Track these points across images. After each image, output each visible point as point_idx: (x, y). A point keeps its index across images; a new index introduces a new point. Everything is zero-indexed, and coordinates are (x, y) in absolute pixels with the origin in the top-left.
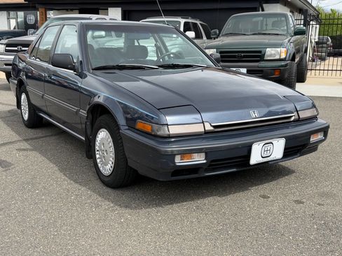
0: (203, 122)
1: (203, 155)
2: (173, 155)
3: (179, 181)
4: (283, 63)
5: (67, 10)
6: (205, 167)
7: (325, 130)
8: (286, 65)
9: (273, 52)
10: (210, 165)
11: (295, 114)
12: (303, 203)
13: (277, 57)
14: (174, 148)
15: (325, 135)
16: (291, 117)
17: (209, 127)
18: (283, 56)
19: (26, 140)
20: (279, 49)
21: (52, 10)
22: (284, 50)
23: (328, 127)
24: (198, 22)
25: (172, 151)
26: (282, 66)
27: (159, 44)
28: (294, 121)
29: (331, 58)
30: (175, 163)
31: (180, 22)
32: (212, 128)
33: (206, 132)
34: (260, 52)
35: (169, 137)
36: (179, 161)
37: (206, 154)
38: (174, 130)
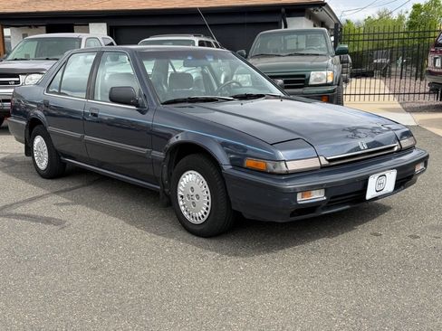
0: (318, 156)
1: (323, 191)
2: (294, 193)
3: (306, 220)
4: (330, 88)
5: (30, 27)
6: (324, 205)
7: (425, 160)
8: (334, 91)
9: (318, 76)
10: (329, 202)
11: (397, 143)
12: (418, 237)
13: (324, 82)
14: (289, 186)
15: (426, 166)
16: (394, 147)
17: (324, 162)
18: (330, 80)
19: (57, 193)
20: (324, 72)
21: (8, 27)
22: (330, 73)
23: (428, 156)
24: (212, 41)
25: (295, 189)
26: (329, 92)
27: (207, 70)
28: (397, 152)
29: (354, 80)
30: (296, 201)
31: (194, 42)
32: (327, 163)
33: (323, 167)
34: (304, 76)
35: (288, 174)
36: (300, 199)
37: (326, 190)
38: (293, 166)
